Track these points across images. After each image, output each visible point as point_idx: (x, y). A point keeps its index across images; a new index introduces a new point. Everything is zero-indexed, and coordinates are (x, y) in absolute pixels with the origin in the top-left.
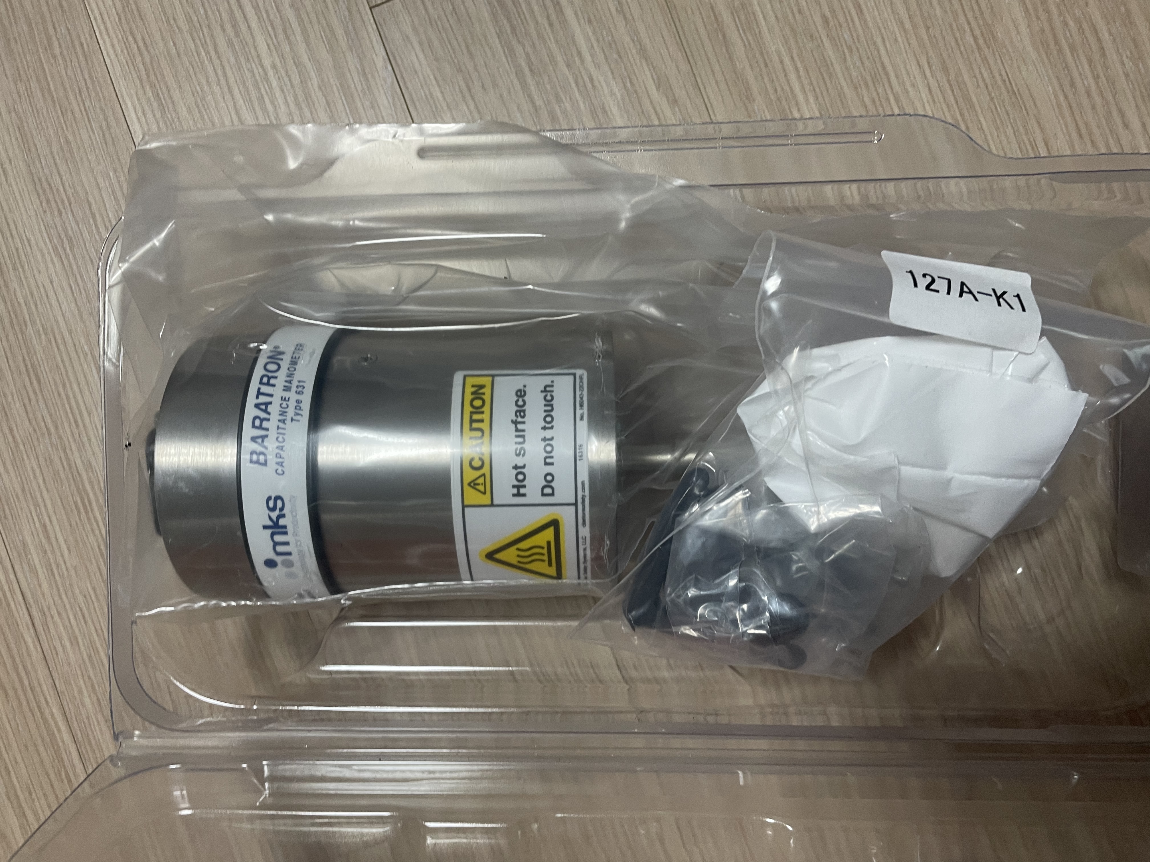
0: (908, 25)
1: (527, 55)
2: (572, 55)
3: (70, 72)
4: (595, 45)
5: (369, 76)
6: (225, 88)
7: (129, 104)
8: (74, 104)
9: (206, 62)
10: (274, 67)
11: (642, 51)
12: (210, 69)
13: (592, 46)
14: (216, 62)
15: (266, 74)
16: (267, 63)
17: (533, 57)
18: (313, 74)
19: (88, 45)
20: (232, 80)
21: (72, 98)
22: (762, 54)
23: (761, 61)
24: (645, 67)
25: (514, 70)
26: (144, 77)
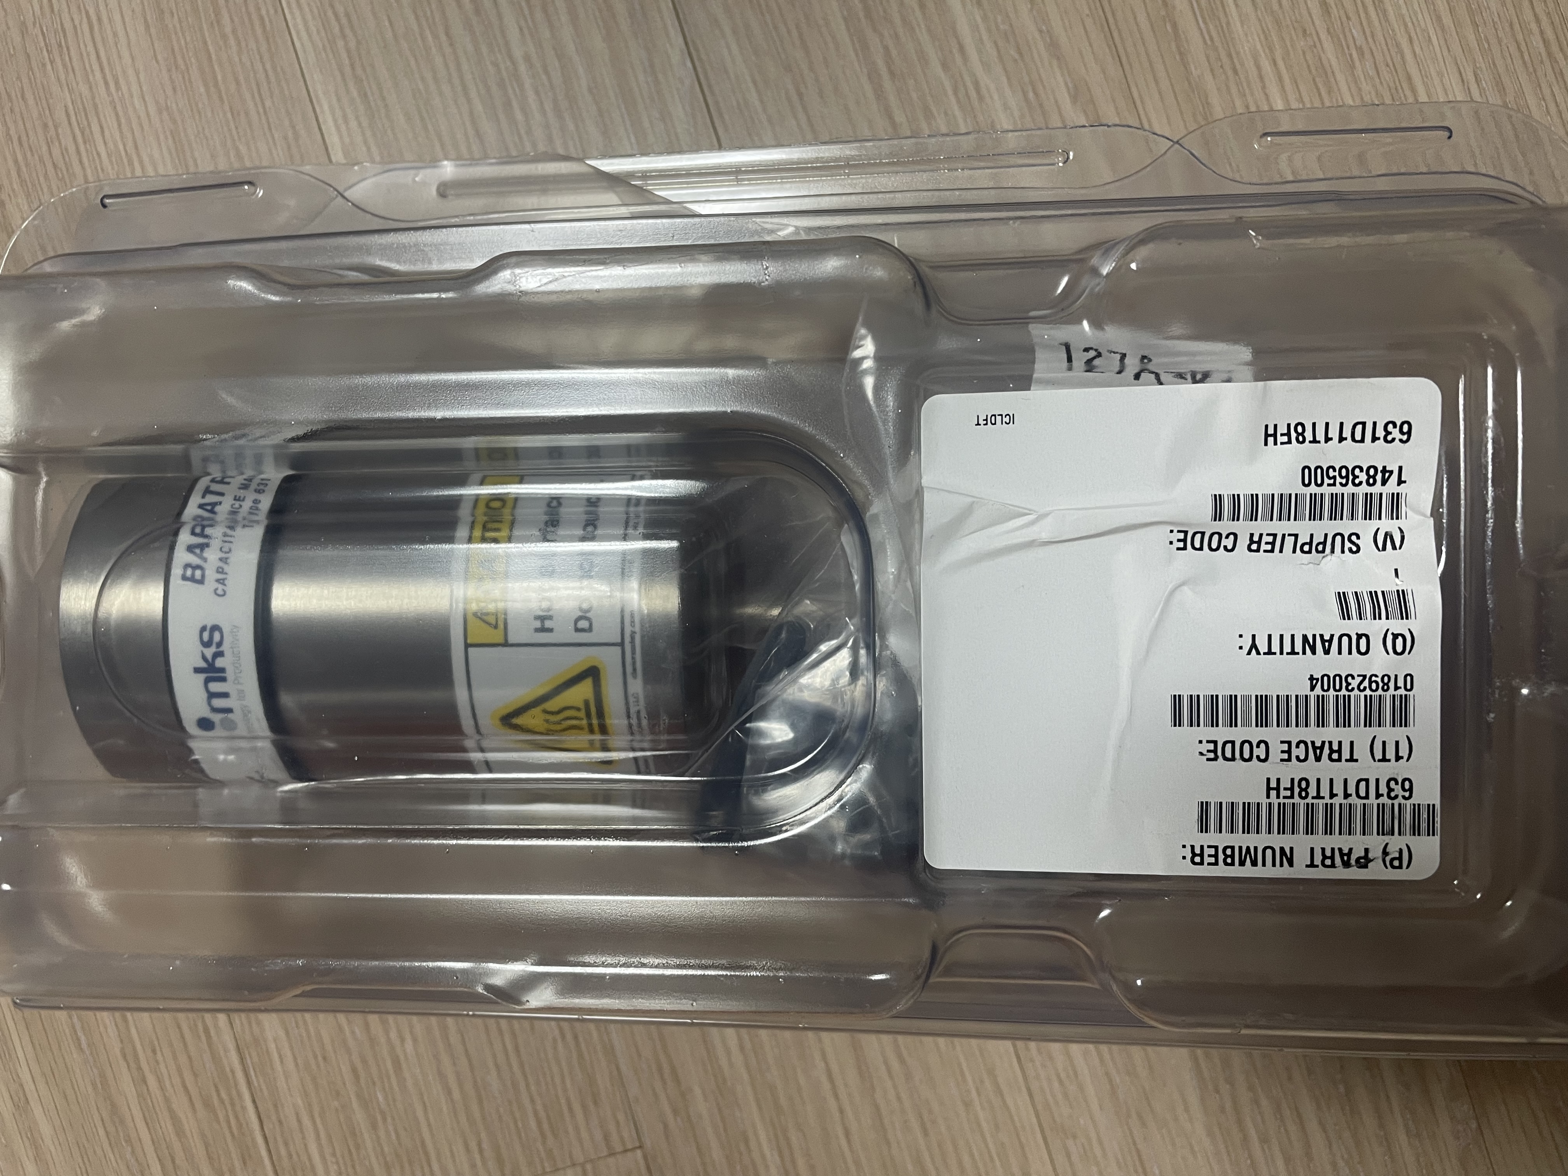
0: (1447, 20)
1: (886, 48)
2: (951, 52)
3: (245, 59)
4: (985, 37)
5: (660, 76)
6: (459, 89)
7: (326, 107)
8: (250, 104)
9: (434, 50)
10: (527, 58)
11: (1053, 46)
12: (438, 60)
13: (981, 39)
14: (448, 50)
15: (516, 69)
16: (518, 53)
17: (894, 53)
18: (581, 70)
19: (271, 21)
20: (468, 77)
21: (247, 96)
22: (1230, 56)
23: (1228, 67)
24: (1057, 70)
25: (865, 70)
26: (348, 70)
